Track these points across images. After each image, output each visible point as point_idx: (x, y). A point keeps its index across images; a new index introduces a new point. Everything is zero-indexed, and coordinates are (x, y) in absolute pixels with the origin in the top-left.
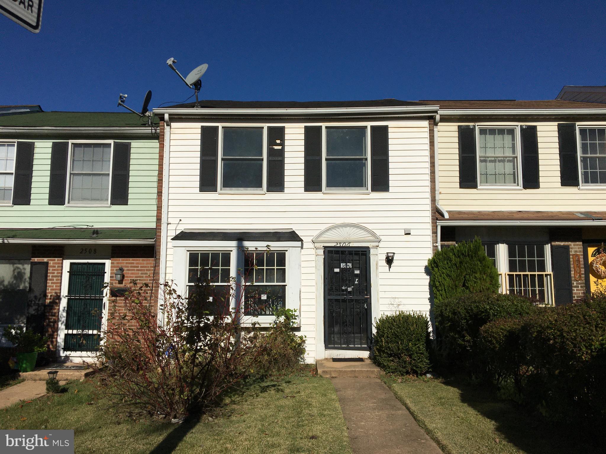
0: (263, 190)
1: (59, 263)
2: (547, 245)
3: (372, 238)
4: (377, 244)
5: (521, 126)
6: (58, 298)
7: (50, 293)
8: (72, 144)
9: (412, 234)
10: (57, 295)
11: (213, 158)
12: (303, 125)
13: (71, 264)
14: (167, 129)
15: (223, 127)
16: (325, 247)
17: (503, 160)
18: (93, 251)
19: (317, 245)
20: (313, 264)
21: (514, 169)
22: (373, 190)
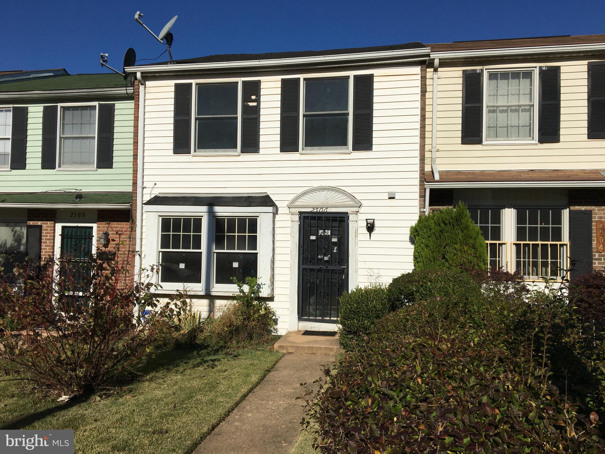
0: (237, 151)
1: (51, 227)
2: (565, 210)
3: (351, 203)
4: (356, 209)
5: (540, 68)
6: (51, 260)
7: (44, 255)
8: (61, 107)
9: (396, 198)
10: (51, 258)
11: (186, 118)
12: (280, 78)
13: (63, 228)
14: (142, 88)
15: (196, 84)
16: (300, 213)
17: (516, 109)
18: (81, 215)
19: (292, 210)
20: (288, 231)
21: (530, 120)
22: (354, 149)
